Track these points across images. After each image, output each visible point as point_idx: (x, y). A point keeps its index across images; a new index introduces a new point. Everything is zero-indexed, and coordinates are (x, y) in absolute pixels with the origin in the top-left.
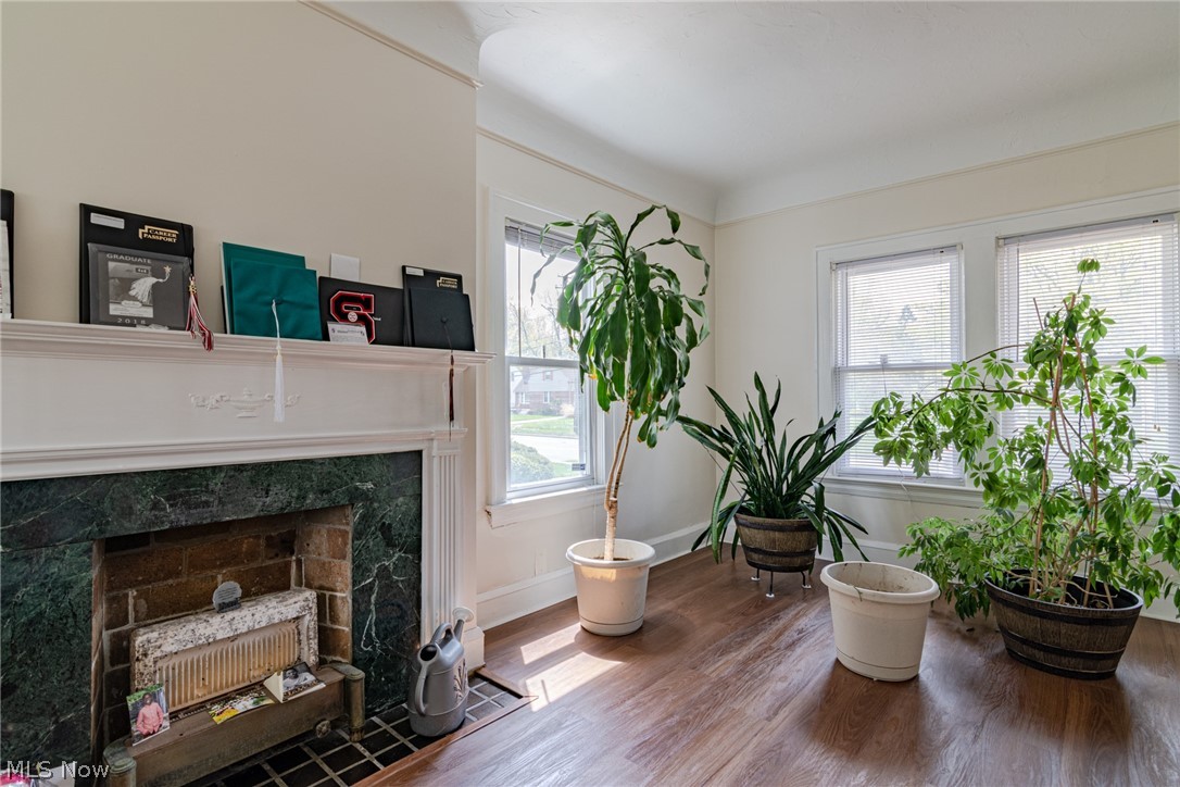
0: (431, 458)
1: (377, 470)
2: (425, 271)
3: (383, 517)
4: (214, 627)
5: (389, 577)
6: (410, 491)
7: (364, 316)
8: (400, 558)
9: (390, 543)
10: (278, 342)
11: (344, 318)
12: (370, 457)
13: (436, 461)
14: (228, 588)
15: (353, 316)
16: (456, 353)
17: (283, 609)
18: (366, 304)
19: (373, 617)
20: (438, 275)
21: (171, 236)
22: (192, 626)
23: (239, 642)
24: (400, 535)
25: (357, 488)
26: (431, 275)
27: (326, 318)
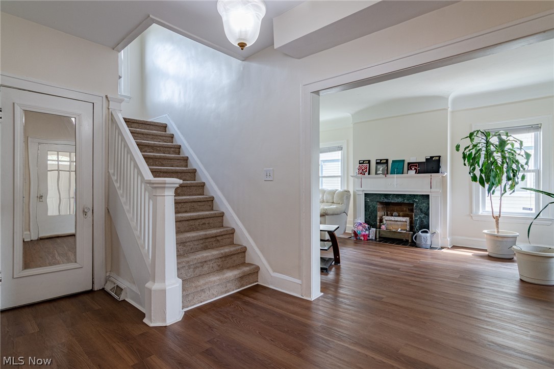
0: (431, 196)
1: (419, 198)
2: (431, 157)
3: (420, 207)
4: (392, 218)
5: (421, 219)
6: (426, 203)
8: (424, 216)
9: (422, 212)
10: (395, 175)
11: (411, 169)
12: (417, 195)
13: (433, 197)
14: (395, 214)
15: (413, 169)
16: (432, 174)
17: (402, 219)
18: (416, 166)
19: (418, 225)
20: (433, 157)
21: (385, 161)
22: (389, 217)
23: (398, 222)
24: (424, 211)
25: (414, 201)
26: (432, 157)
27: (408, 170)
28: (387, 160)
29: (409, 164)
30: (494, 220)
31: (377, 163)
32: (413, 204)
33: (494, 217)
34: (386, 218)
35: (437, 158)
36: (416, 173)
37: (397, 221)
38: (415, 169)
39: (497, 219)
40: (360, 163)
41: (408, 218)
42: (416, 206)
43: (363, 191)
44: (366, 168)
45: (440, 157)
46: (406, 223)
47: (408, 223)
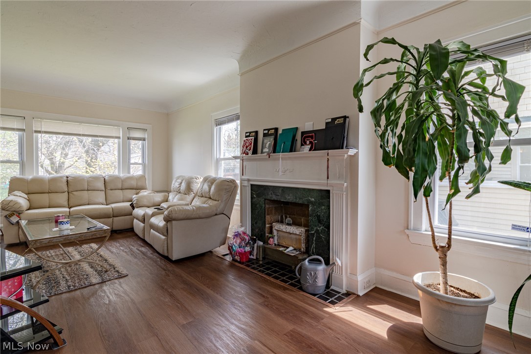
0: (332, 193)
1: (315, 195)
2: (332, 119)
3: (317, 212)
4: (284, 228)
5: (319, 234)
6: (326, 205)
7: (311, 141)
8: (323, 229)
9: (320, 222)
10: (281, 155)
11: (306, 143)
12: (313, 190)
13: (334, 195)
14: (289, 220)
15: (308, 142)
16: (330, 151)
17: (296, 230)
18: (312, 137)
19: (314, 245)
20: (336, 118)
21: (273, 131)
22: (280, 225)
23: (292, 235)
24: (323, 220)
25: (309, 199)
26: (334, 120)
27: (302, 145)
28: (276, 129)
29: (303, 133)
30: (437, 255)
31: (265, 135)
32: (308, 206)
33: (436, 247)
34: (277, 226)
35: (341, 121)
36: (310, 150)
37: (289, 233)
38: (311, 143)
39: (444, 251)
40: (246, 137)
41: (303, 230)
42: (311, 210)
43: (249, 180)
44: (251, 144)
45: (345, 117)
46: (300, 237)
47: (303, 237)
